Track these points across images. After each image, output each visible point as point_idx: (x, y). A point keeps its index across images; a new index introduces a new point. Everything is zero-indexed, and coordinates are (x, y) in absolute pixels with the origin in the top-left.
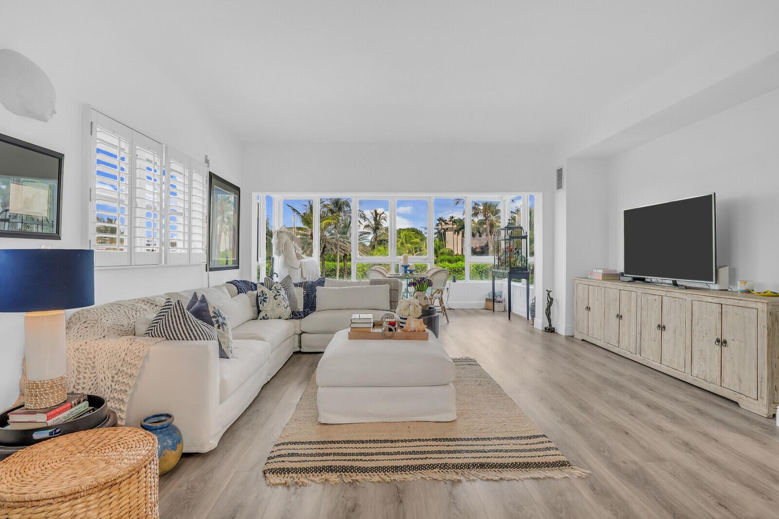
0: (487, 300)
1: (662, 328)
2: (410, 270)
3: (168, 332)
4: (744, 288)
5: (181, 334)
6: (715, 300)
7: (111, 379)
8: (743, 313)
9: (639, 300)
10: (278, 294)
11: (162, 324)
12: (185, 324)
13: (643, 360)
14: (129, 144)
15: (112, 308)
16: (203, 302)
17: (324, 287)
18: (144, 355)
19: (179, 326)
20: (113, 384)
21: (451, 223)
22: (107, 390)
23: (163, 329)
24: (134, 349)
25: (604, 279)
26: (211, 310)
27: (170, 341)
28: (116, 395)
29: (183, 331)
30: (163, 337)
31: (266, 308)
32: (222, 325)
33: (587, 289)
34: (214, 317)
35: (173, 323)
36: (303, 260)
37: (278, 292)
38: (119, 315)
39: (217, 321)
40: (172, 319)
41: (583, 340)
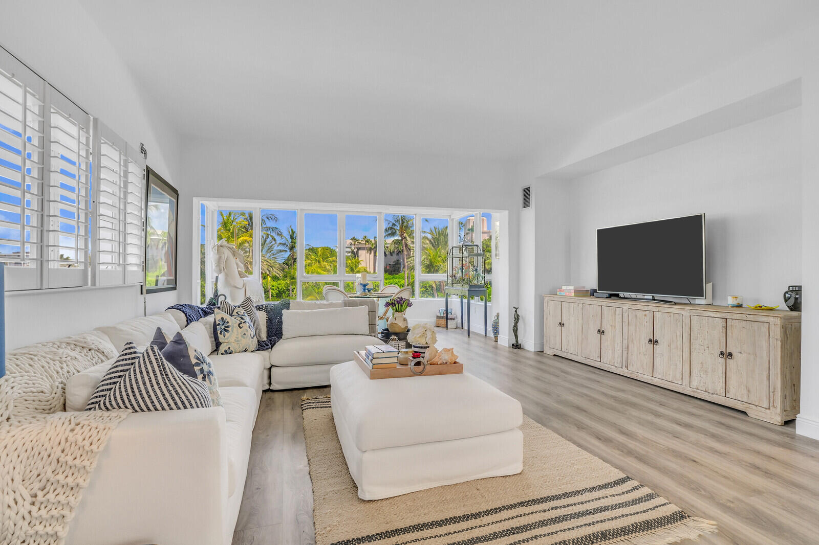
0: (438, 317)
1: (653, 342)
2: (368, 289)
3: (136, 400)
4: (735, 303)
5: (159, 401)
6: (718, 315)
7: (29, 499)
8: (752, 326)
9: (625, 315)
10: (243, 321)
11: (125, 386)
12: (165, 384)
13: (631, 373)
14: (39, 99)
15: (18, 362)
16: (180, 344)
17: (290, 311)
18: (101, 448)
19: (156, 387)
20: (34, 509)
21: (364, 242)
22: (20, 523)
23: (128, 395)
24: (80, 438)
25: (576, 296)
26: (192, 354)
27: (140, 414)
28: (40, 528)
29: (164, 395)
30: (126, 407)
31: (229, 339)
32: (208, 375)
33: (560, 306)
34: (197, 364)
35: (144, 384)
36: (246, 278)
37: (242, 318)
38: (33, 374)
39: (202, 371)
40: (143, 377)
41: (555, 355)
